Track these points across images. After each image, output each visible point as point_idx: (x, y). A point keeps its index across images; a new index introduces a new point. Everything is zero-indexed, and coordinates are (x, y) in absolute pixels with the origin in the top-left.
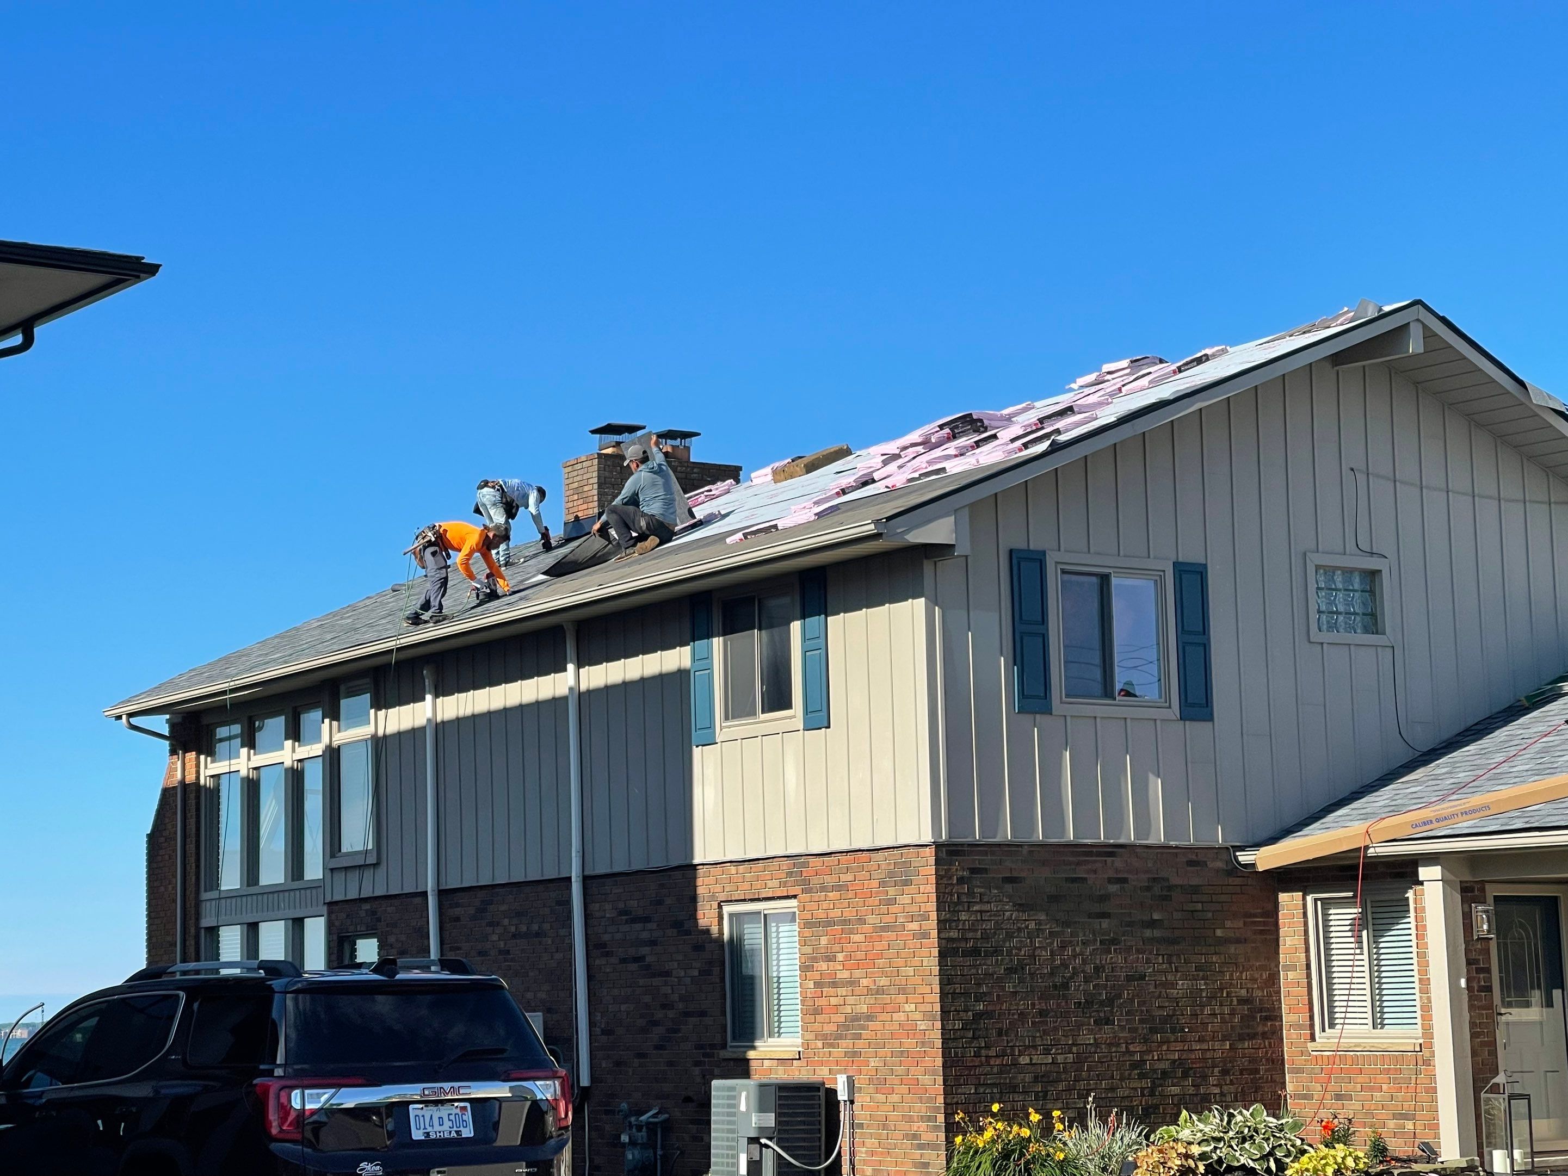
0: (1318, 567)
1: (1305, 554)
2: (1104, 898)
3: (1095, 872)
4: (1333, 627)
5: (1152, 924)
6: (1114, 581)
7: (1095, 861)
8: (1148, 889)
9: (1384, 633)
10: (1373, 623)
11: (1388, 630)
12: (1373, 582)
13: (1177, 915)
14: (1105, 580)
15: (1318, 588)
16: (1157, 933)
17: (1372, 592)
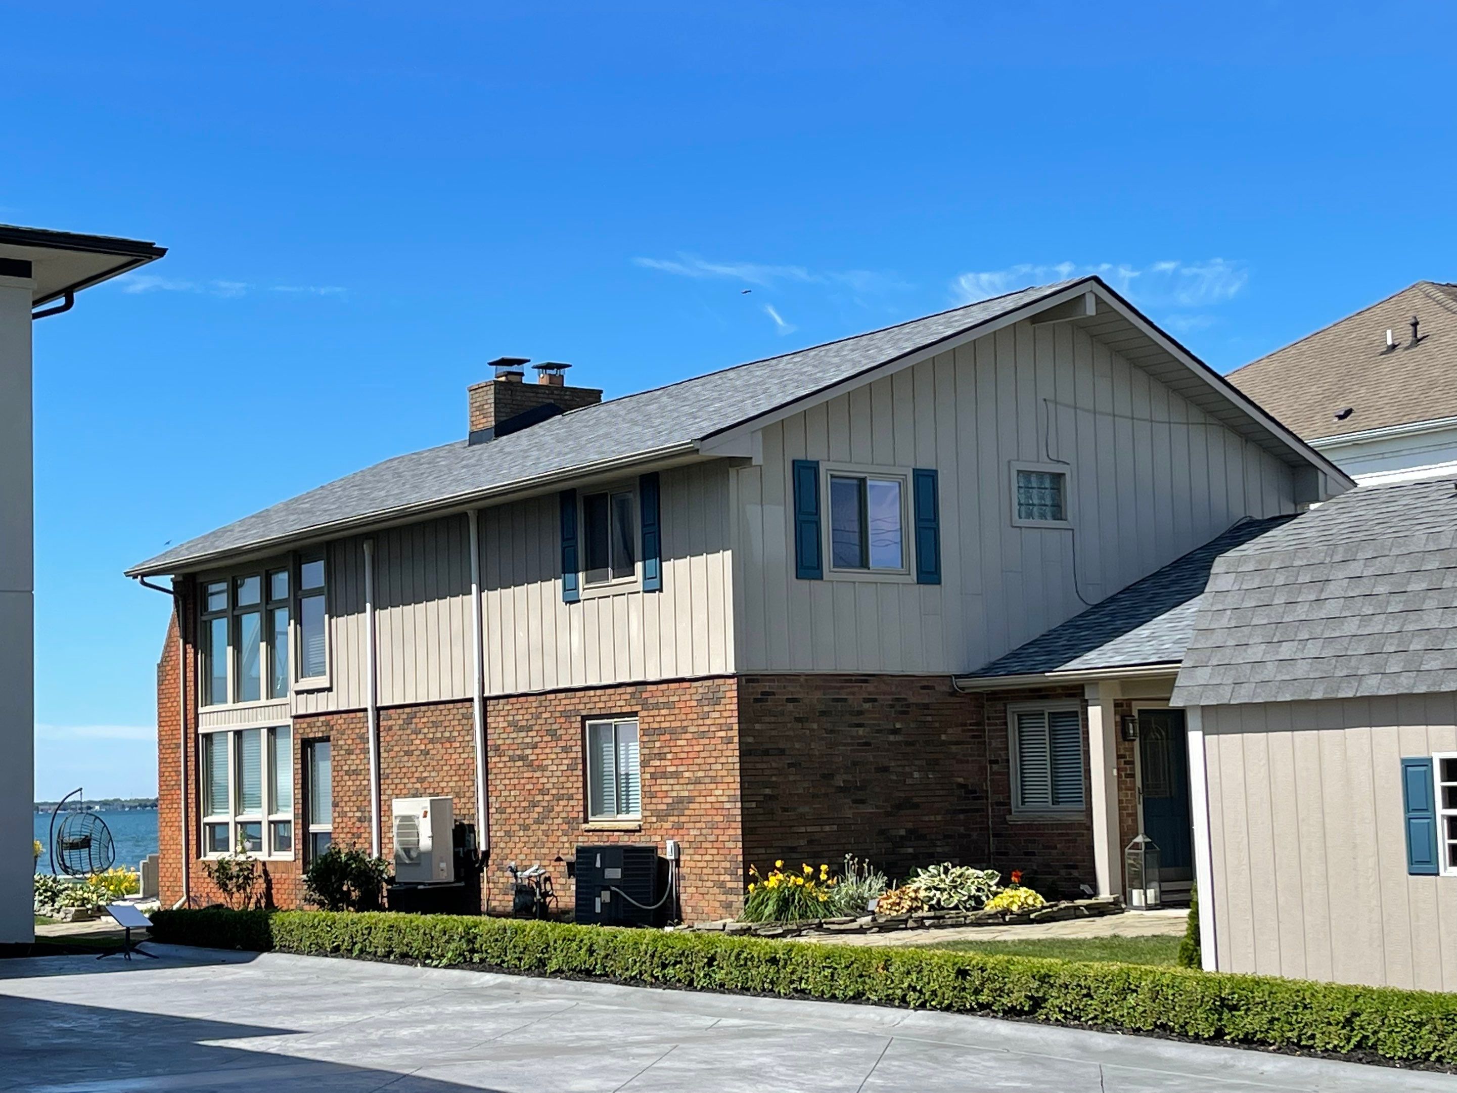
0: (1019, 472)
1: (1009, 462)
2: (860, 713)
3: (854, 694)
4: (1030, 515)
5: (895, 732)
6: (869, 483)
7: (853, 687)
8: (892, 706)
9: (1066, 520)
10: (1058, 511)
11: (1069, 518)
12: (1059, 482)
13: (912, 725)
14: (862, 481)
15: (1019, 487)
16: (898, 738)
17: (1059, 490)
